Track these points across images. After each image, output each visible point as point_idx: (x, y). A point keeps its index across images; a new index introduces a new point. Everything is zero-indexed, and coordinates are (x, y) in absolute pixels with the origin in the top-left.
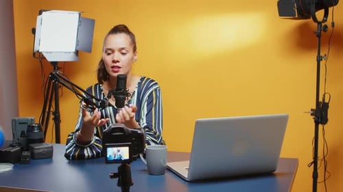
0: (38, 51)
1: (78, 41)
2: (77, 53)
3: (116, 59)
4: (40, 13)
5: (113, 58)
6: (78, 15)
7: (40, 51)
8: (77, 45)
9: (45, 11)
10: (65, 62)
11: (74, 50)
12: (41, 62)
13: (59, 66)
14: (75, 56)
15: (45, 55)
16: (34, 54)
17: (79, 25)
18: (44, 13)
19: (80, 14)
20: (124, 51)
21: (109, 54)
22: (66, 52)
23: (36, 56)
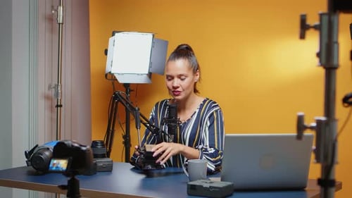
0: (110, 72)
1: (151, 63)
2: (150, 75)
3: (175, 85)
4: (113, 35)
5: (173, 83)
6: (152, 36)
7: (112, 72)
8: (150, 67)
9: (118, 32)
10: (138, 84)
11: (147, 73)
12: (113, 83)
13: (131, 88)
14: (148, 79)
15: (117, 77)
16: (106, 75)
17: (153, 47)
18: (116, 34)
19: (153, 35)
20: (183, 77)
21: (170, 80)
22: (138, 74)
23: (108, 77)
